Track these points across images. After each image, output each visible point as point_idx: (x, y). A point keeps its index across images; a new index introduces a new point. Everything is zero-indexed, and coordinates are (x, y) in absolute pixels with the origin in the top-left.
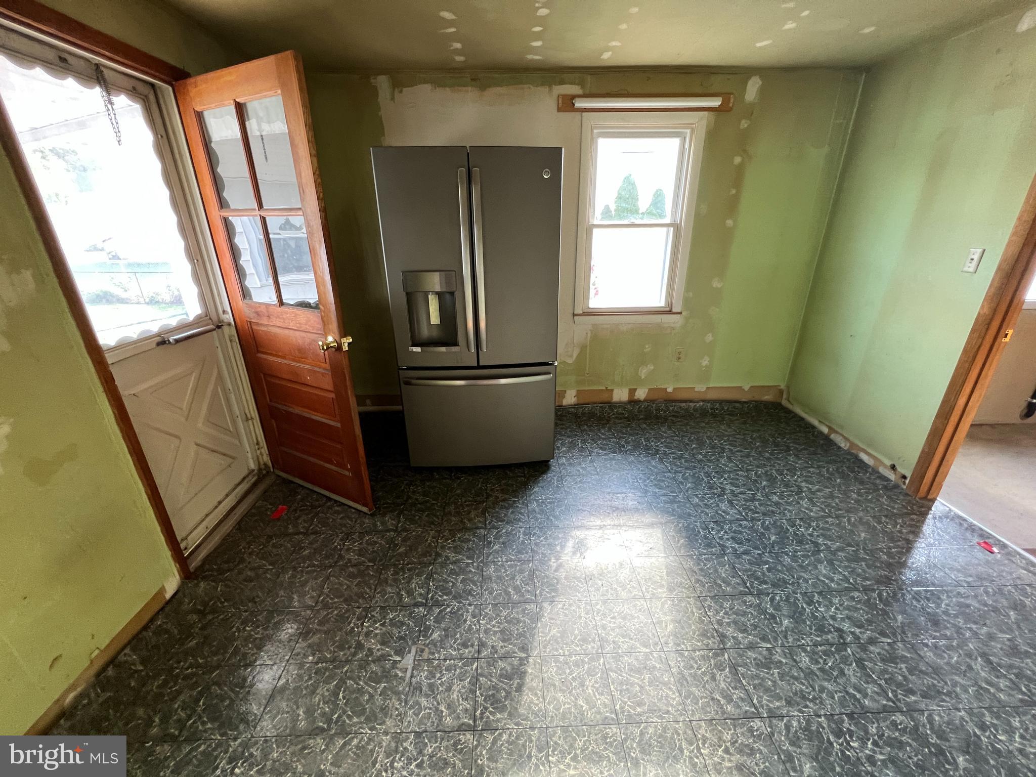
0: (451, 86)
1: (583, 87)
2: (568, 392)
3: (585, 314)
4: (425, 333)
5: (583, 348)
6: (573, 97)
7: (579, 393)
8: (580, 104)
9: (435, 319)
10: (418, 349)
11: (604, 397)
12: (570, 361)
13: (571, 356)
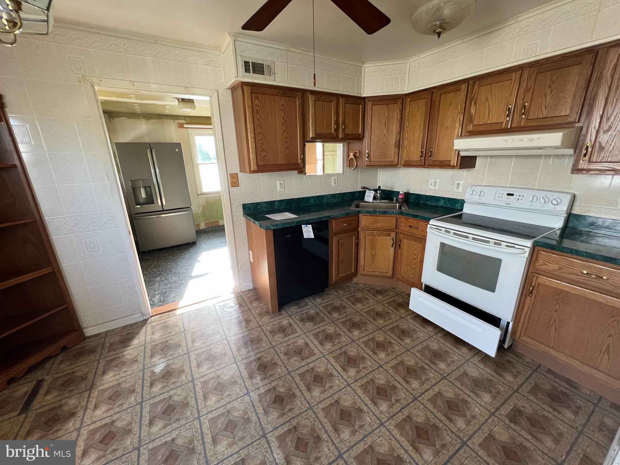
0: (135, 118)
1: (186, 121)
2: (201, 224)
3: (201, 194)
4: (142, 201)
5: (204, 207)
6: (183, 124)
7: (206, 224)
8: (185, 126)
9: (143, 195)
10: (139, 206)
11: (216, 224)
12: (200, 212)
13: (200, 210)
